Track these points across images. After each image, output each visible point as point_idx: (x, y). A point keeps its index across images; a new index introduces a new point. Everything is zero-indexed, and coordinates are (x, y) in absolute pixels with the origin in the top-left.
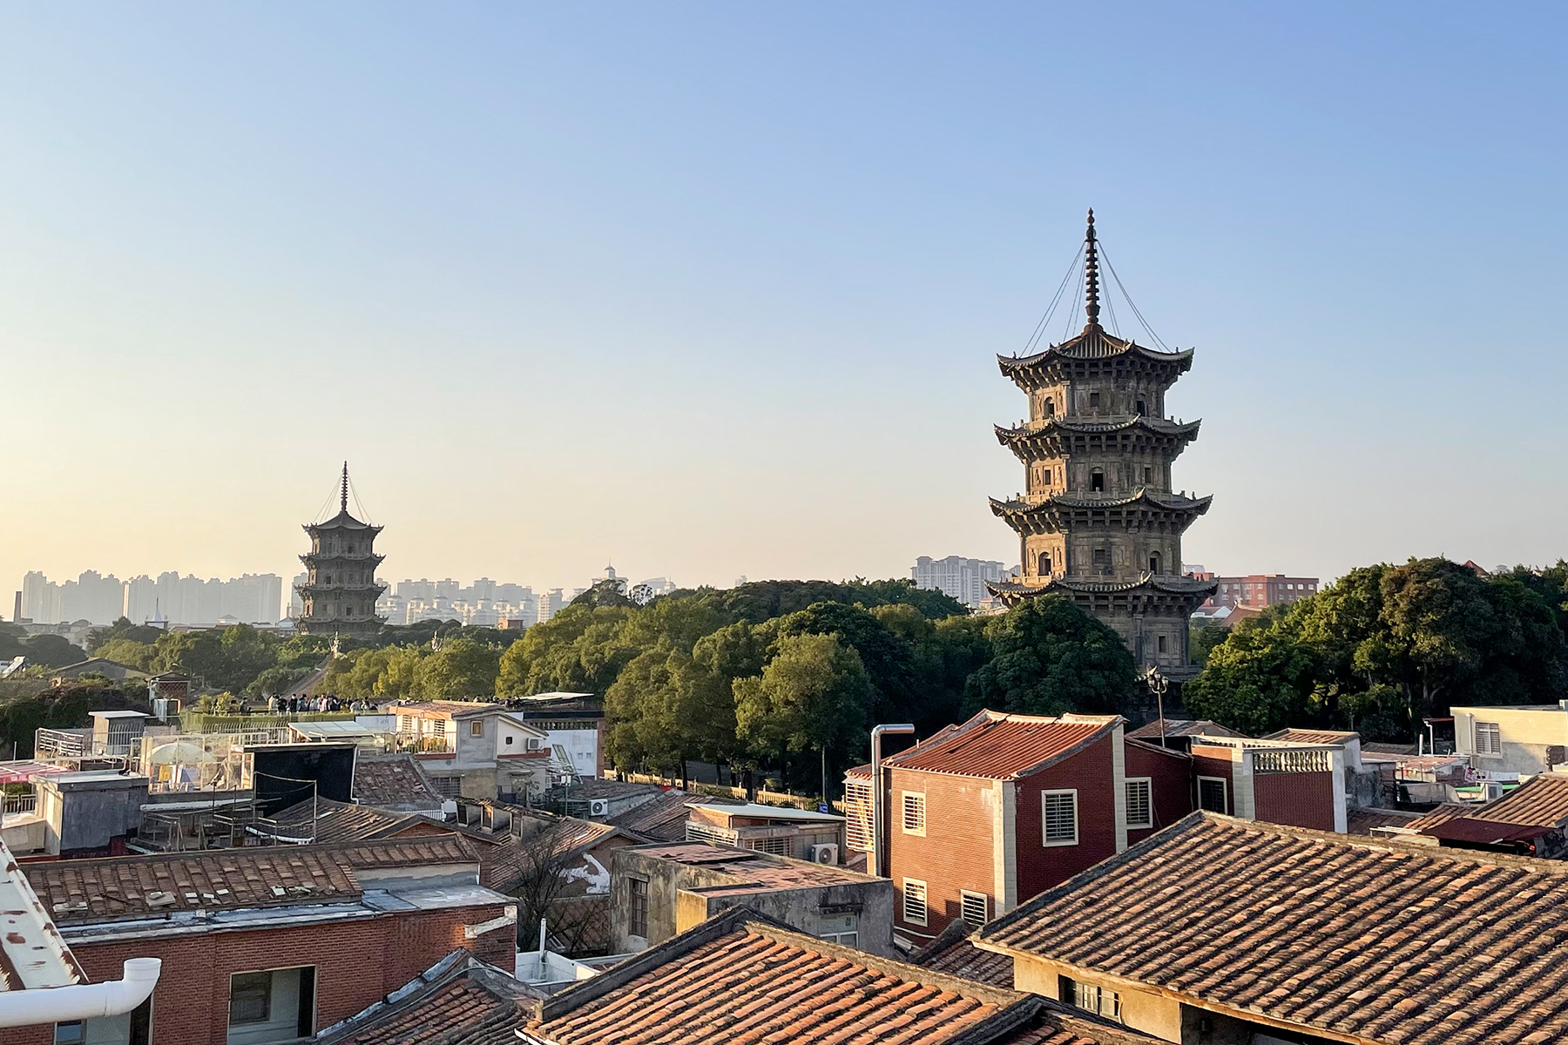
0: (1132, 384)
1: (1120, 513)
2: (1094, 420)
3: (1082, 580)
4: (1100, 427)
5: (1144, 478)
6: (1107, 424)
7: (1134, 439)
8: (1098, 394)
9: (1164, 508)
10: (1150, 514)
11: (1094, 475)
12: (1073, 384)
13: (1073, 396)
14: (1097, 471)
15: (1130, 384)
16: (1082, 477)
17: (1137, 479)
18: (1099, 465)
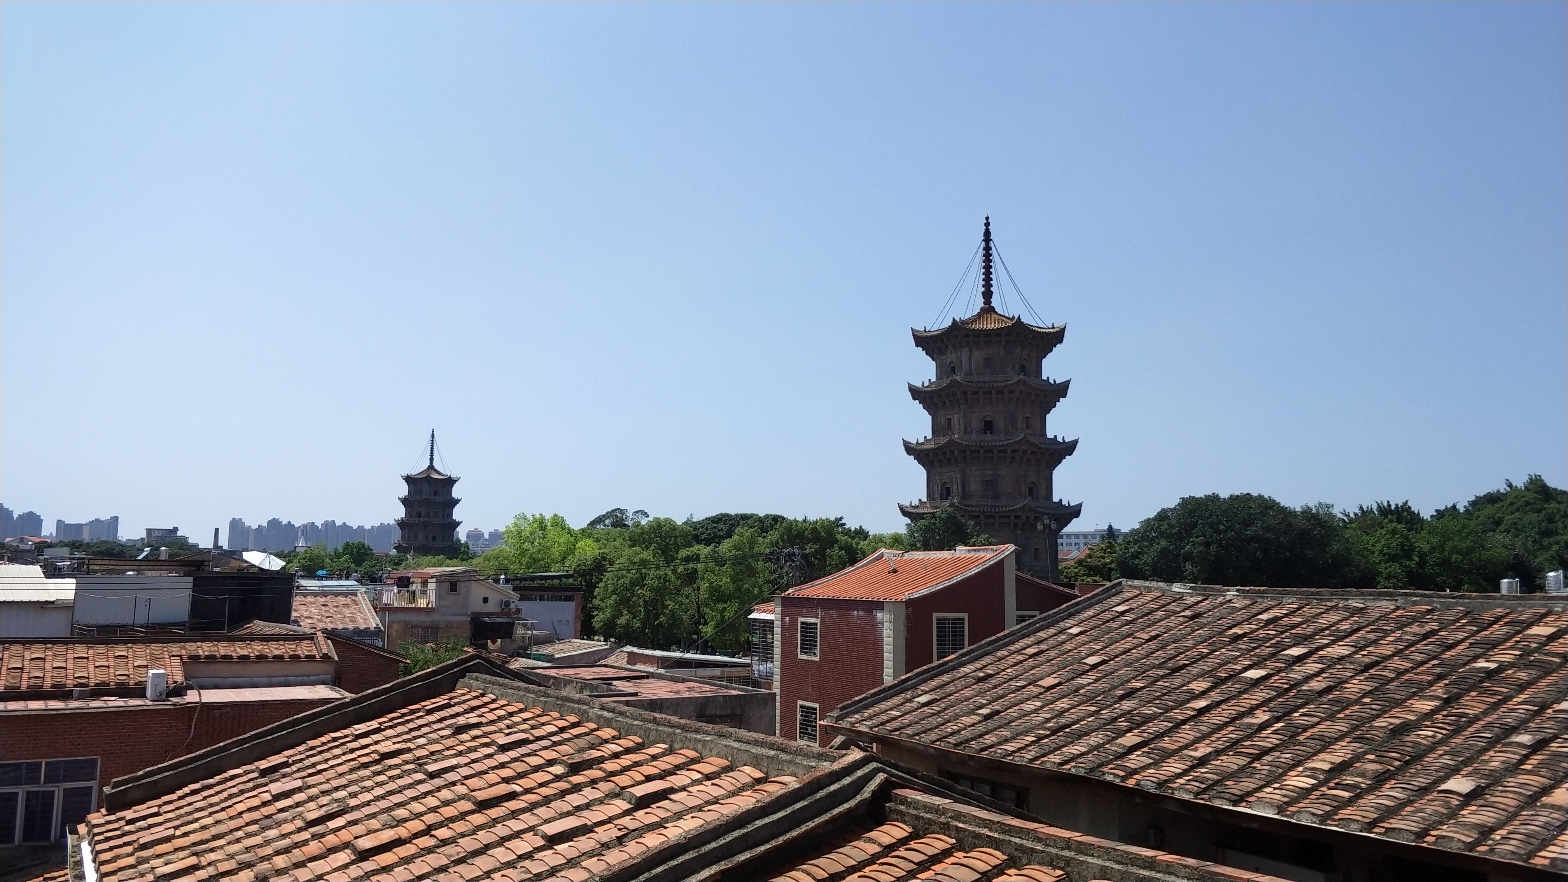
0: (1018, 351)
1: (1006, 451)
2: (987, 378)
3: (973, 504)
4: (991, 384)
5: (1025, 425)
6: (997, 382)
7: (1018, 393)
8: (990, 359)
9: (1040, 448)
10: (1029, 452)
11: (985, 421)
12: (971, 351)
13: (970, 359)
14: (988, 419)
15: (1016, 351)
16: (976, 423)
17: (1019, 425)
18: (989, 414)
